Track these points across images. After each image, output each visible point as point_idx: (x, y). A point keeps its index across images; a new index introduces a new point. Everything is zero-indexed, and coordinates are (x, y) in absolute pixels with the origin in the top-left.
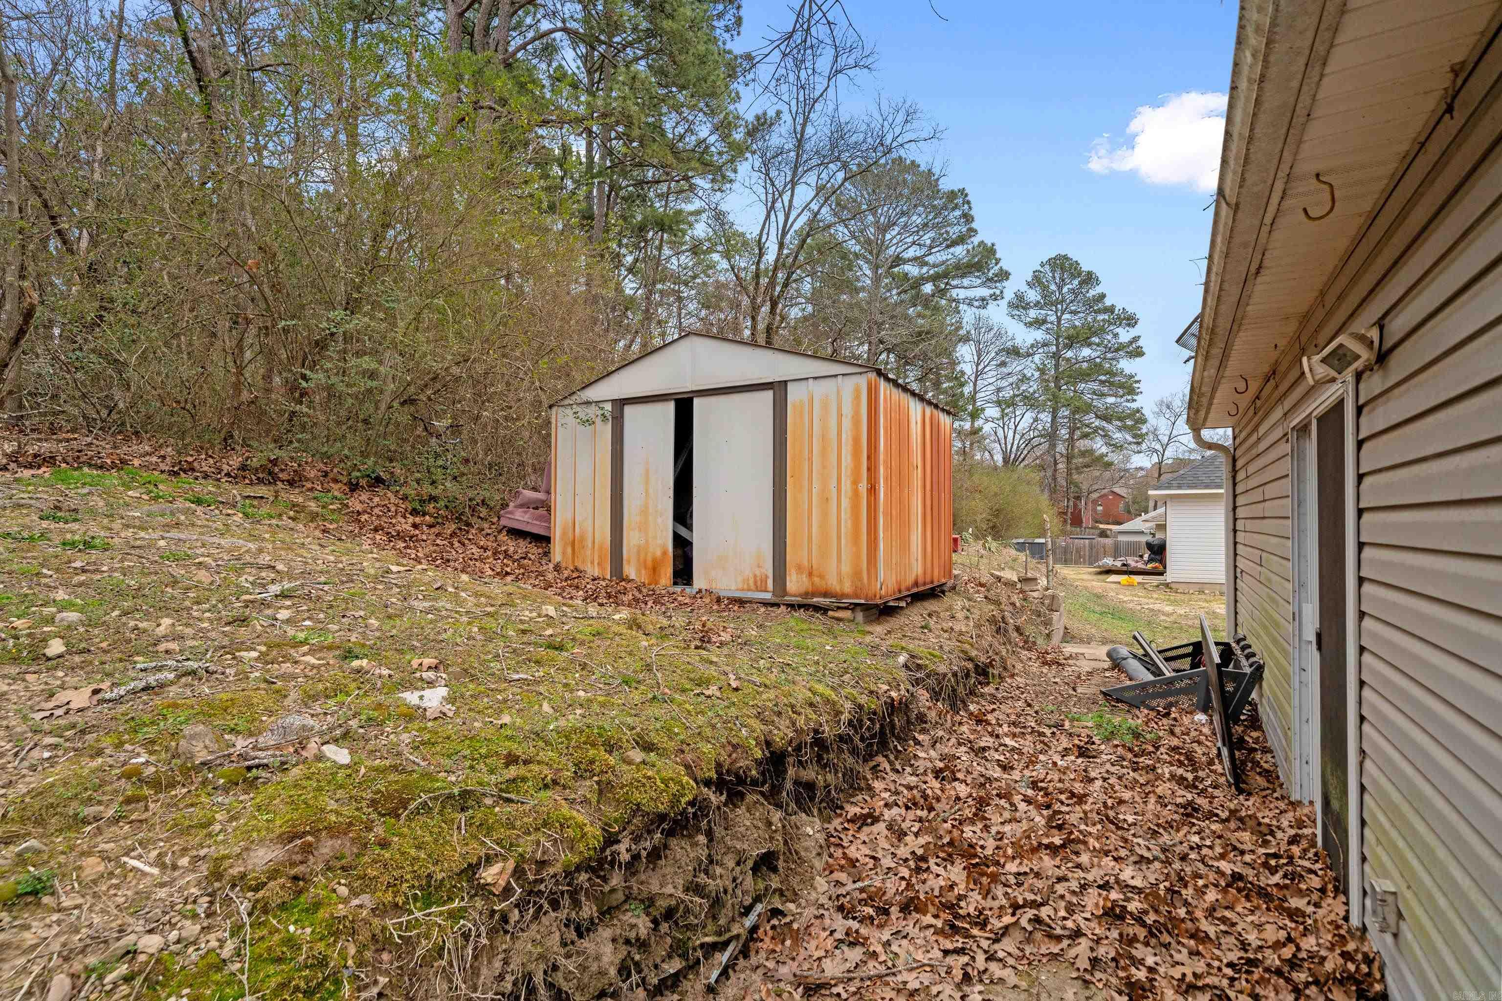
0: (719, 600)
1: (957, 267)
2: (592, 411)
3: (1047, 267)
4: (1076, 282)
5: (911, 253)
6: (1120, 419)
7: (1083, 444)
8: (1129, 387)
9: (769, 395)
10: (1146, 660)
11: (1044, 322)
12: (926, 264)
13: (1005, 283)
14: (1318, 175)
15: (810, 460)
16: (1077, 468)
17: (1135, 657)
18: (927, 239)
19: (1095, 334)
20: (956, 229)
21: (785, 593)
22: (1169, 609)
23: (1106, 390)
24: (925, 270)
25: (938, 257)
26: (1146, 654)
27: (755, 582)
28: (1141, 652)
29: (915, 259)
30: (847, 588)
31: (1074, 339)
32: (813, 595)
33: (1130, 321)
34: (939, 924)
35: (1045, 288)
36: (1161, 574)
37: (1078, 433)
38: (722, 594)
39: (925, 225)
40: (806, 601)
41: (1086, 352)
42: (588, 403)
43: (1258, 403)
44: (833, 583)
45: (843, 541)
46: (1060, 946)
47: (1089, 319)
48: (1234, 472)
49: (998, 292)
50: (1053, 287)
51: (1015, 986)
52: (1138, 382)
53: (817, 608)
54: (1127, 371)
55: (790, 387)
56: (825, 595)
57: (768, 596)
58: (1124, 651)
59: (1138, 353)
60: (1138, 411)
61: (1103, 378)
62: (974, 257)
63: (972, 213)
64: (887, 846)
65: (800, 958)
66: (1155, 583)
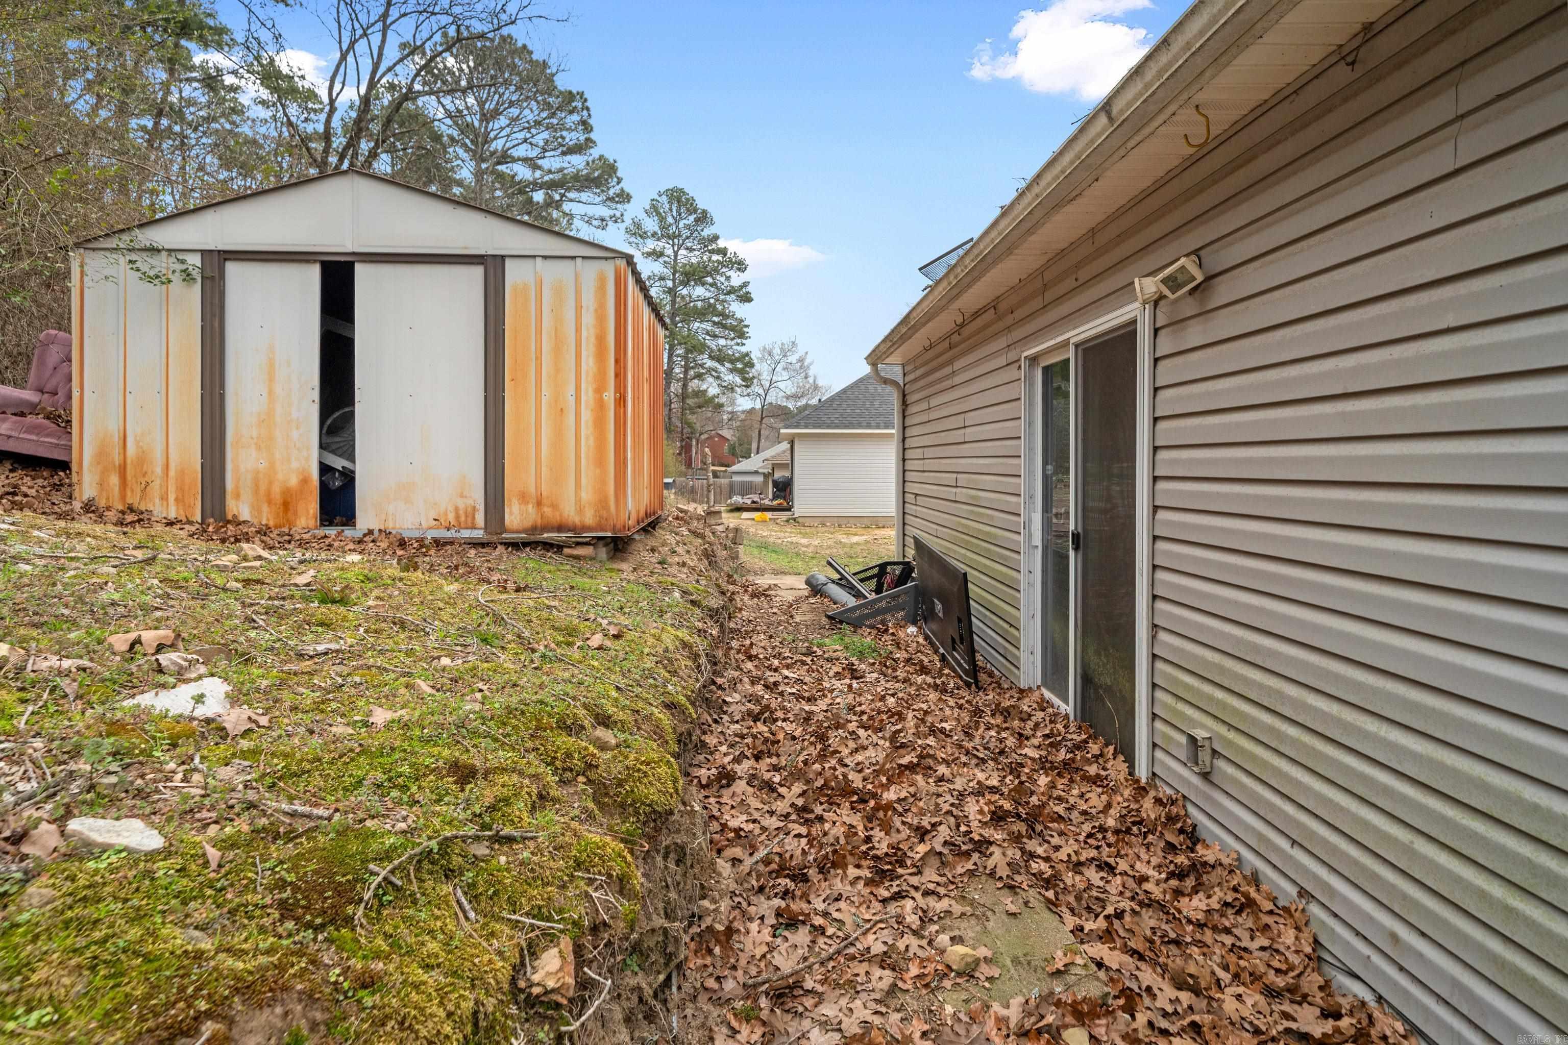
0: (402, 544)
1: (576, 177)
2: (162, 263)
3: (664, 198)
4: (692, 218)
5: (521, 151)
6: (732, 362)
7: (694, 384)
8: (739, 331)
9: (477, 272)
10: (843, 583)
11: (661, 254)
12: (537, 167)
13: (626, 206)
14: (1197, 106)
15: (539, 358)
16: (691, 409)
17: (833, 582)
18: (541, 137)
19: (709, 274)
20: (574, 135)
21: (504, 530)
22: (804, 541)
23: (717, 331)
24: (538, 174)
25: (553, 162)
26: (843, 578)
27: (457, 517)
28: (838, 576)
29: (525, 160)
30: (589, 518)
31: (693, 275)
32: (545, 528)
33: (741, 266)
34: (866, 873)
35: (662, 219)
36: (789, 510)
37: (692, 373)
38: (406, 535)
39: (538, 123)
40: (533, 538)
41: (700, 291)
42: (154, 250)
43: (956, 338)
44: (569, 512)
45: (583, 461)
46: (971, 862)
47: (705, 258)
48: (905, 404)
49: (618, 214)
50: (670, 220)
51: (963, 914)
52: (747, 326)
53: (548, 546)
54: (738, 315)
55: (509, 263)
56: (560, 528)
57: (479, 534)
58: (822, 579)
59: (746, 298)
60: (747, 355)
61: (716, 319)
62: (594, 170)
63: (591, 121)
64: (760, 806)
65: (743, 962)
66: (785, 518)
